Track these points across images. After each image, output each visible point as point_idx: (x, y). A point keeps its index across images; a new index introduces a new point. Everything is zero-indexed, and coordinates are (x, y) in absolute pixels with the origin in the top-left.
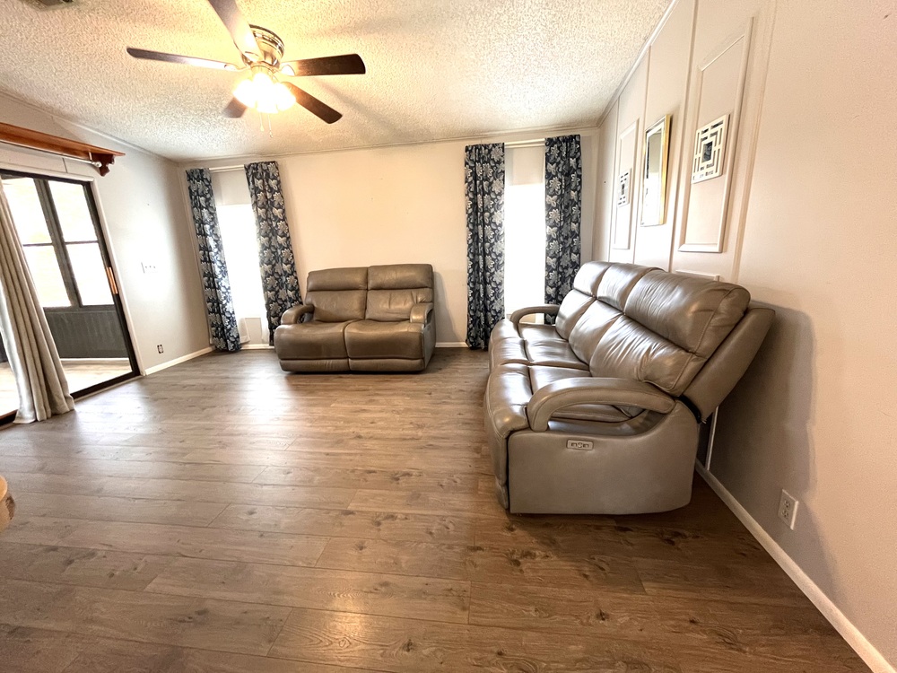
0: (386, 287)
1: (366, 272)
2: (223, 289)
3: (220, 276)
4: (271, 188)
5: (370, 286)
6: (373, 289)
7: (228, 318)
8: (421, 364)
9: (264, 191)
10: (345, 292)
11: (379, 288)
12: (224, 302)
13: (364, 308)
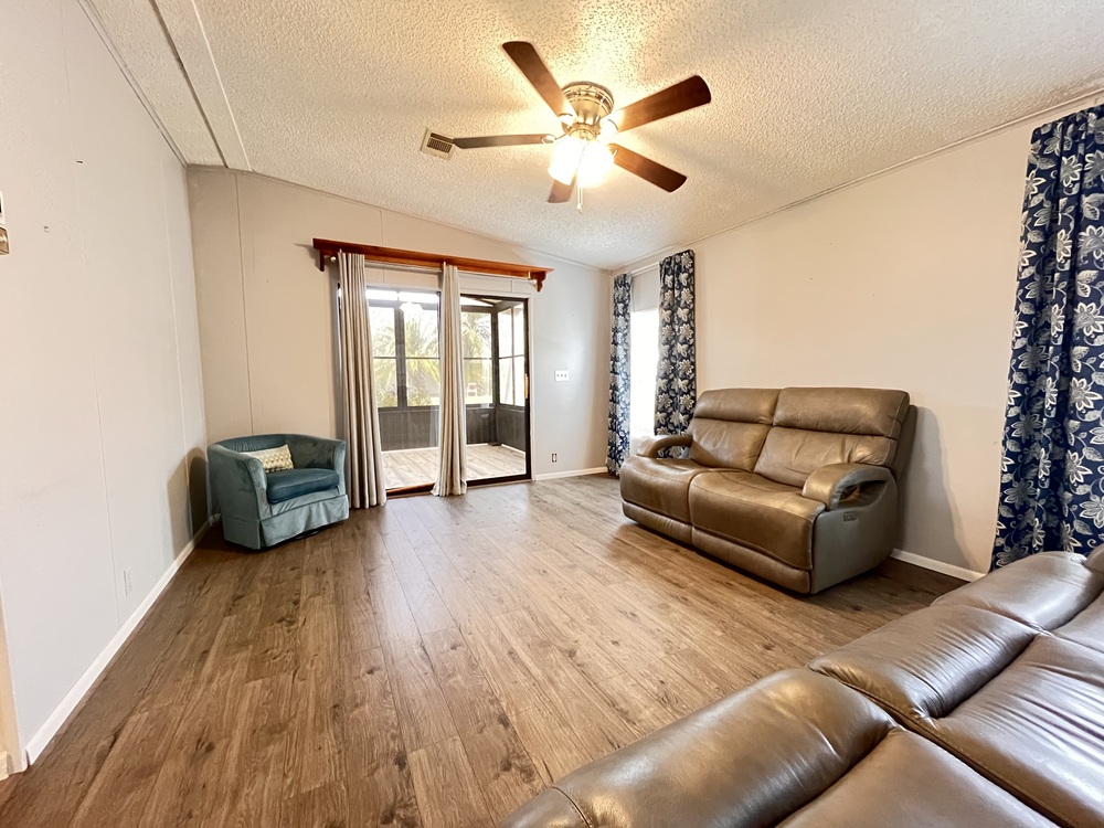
0: (802, 423)
1: (775, 396)
2: (622, 405)
3: (622, 390)
4: (680, 284)
5: (776, 420)
6: (778, 425)
7: (621, 438)
8: (803, 581)
9: (673, 289)
10: (736, 425)
11: (789, 425)
12: (620, 420)
13: (756, 454)
